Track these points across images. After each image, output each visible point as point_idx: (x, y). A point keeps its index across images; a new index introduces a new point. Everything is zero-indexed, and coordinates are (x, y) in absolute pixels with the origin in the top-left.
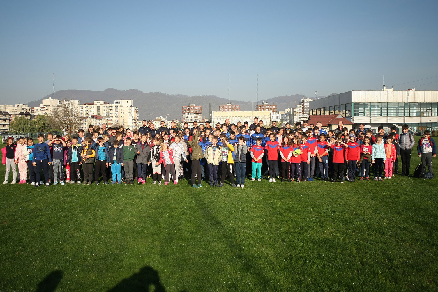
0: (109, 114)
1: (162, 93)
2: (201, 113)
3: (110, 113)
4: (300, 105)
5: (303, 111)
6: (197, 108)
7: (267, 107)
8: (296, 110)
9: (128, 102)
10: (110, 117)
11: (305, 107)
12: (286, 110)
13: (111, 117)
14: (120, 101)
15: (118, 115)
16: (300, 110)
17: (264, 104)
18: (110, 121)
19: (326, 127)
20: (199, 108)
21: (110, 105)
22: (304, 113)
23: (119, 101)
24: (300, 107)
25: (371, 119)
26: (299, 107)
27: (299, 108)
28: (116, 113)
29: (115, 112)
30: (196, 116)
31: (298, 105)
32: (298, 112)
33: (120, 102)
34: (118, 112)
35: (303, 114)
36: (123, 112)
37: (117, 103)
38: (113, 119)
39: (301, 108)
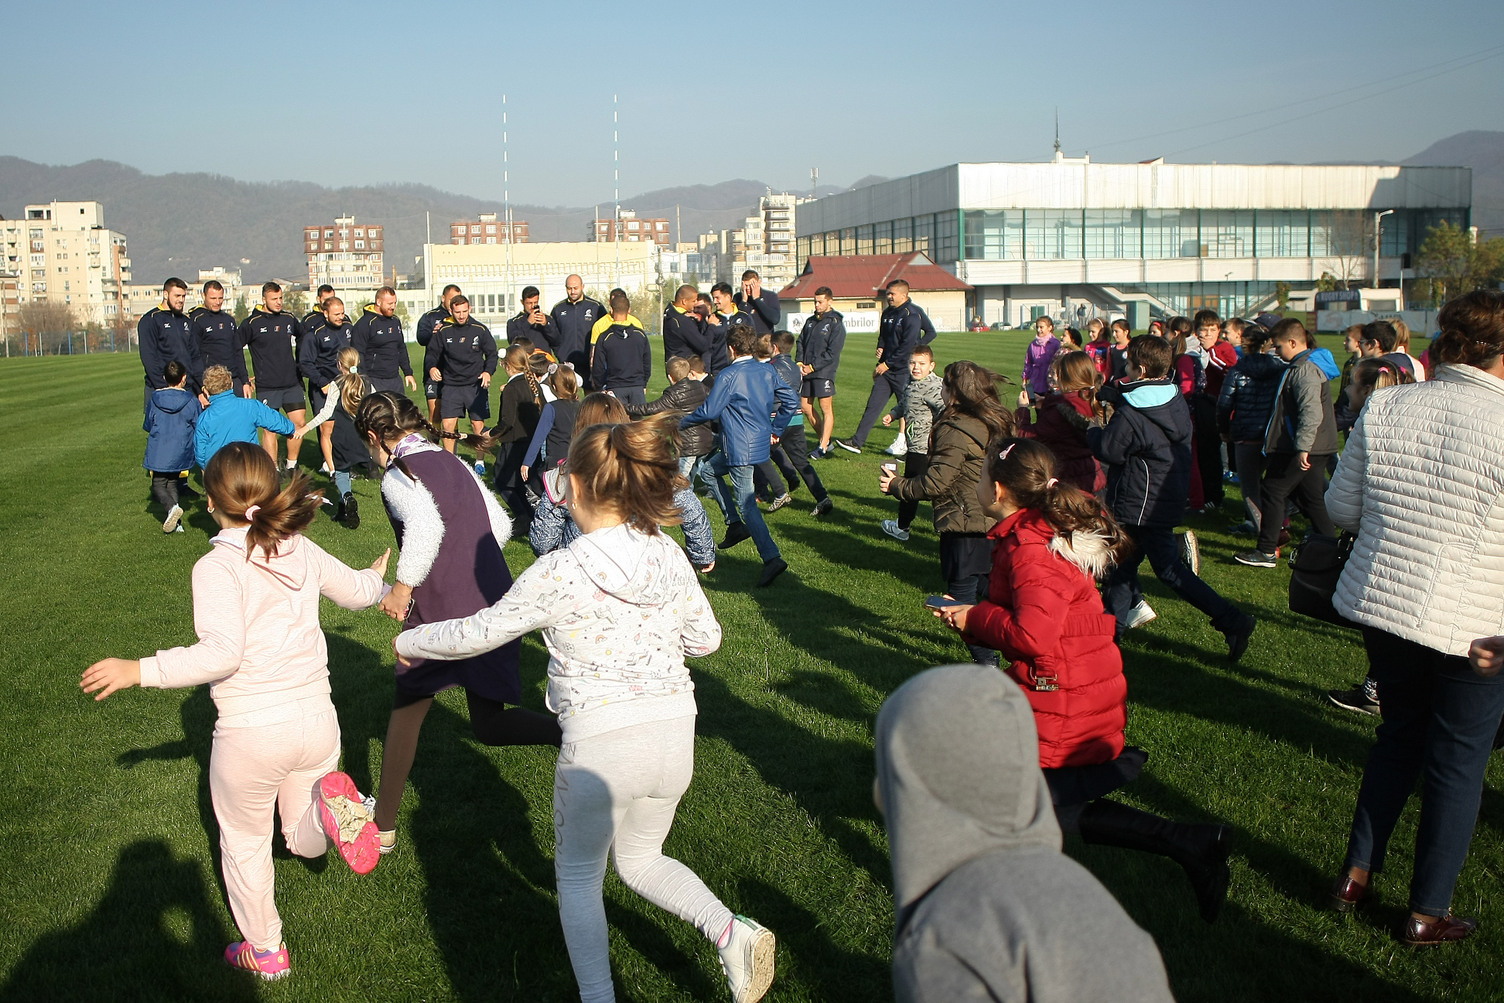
0: (7, 259)
1: (219, 176)
2: (381, 249)
3: (12, 258)
4: (756, 220)
5: (768, 241)
6: (361, 232)
7: (634, 226)
8: (739, 237)
9: (82, 211)
10: (12, 274)
11: (776, 226)
12: (702, 237)
13: (15, 271)
14: (54, 207)
15: (43, 264)
16: (755, 237)
17: (623, 214)
18: (12, 287)
19: (872, 301)
20: (373, 233)
21: (10, 224)
22: (773, 248)
23: (44, 209)
24: (757, 225)
25: (1025, 269)
26: (751, 226)
27: (751, 230)
28: (35, 255)
29: (33, 250)
30: (359, 263)
31: (748, 220)
32: (747, 246)
33: (49, 212)
34: (42, 250)
35: (768, 251)
36: (62, 252)
37: (38, 215)
38: (25, 279)
39: (761, 231)
